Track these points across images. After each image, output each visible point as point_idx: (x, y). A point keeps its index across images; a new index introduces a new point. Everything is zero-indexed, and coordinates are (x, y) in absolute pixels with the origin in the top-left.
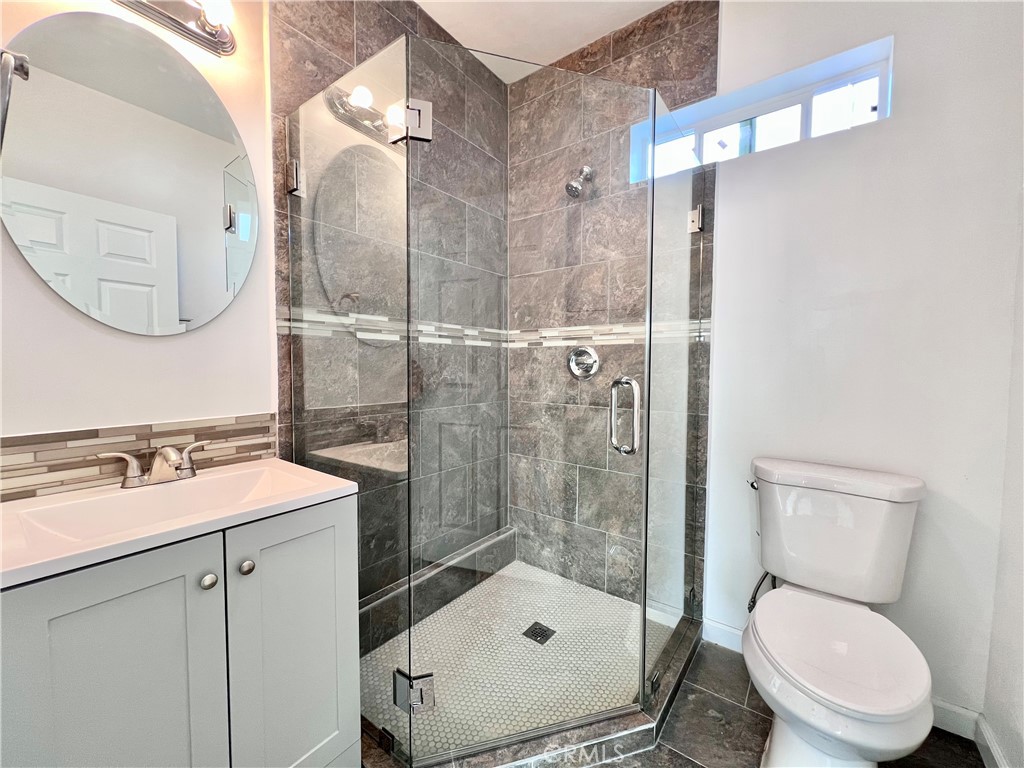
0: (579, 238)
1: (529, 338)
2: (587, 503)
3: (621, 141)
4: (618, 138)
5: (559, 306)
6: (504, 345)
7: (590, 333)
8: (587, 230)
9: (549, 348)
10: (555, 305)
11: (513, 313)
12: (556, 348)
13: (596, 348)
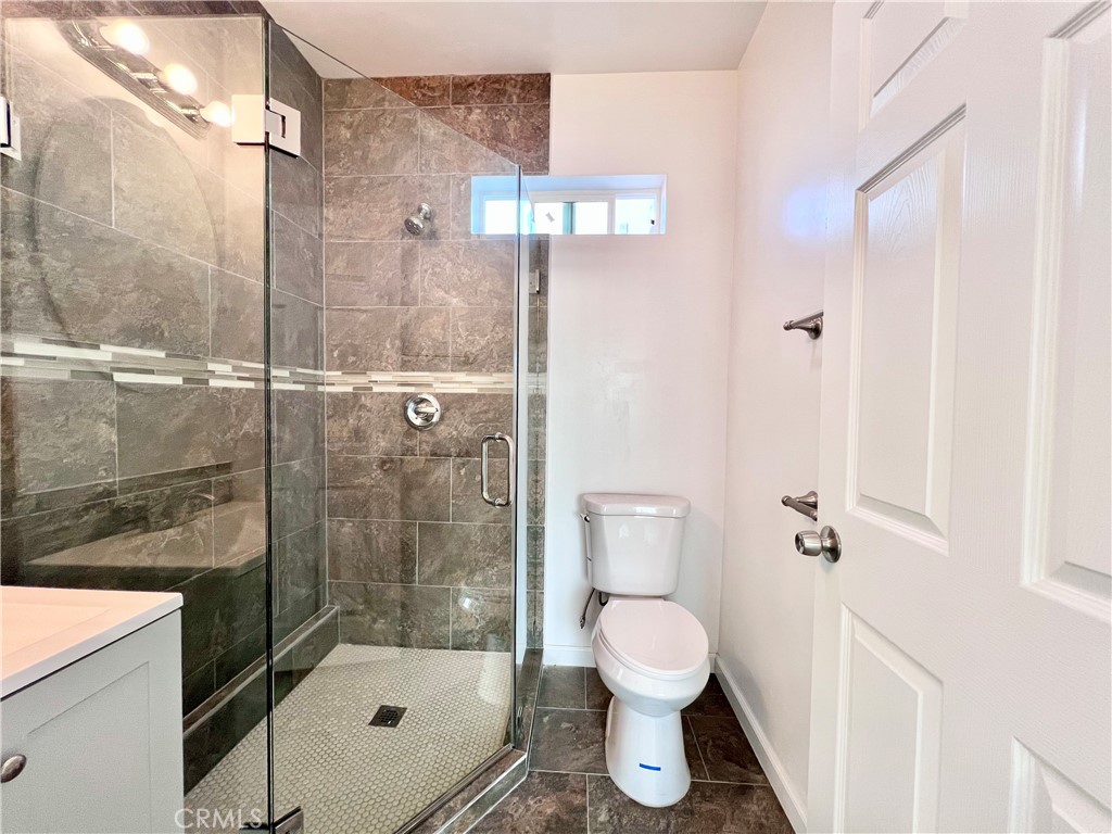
0: (416, 278)
1: (354, 381)
2: (429, 561)
3: (463, 187)
4: (459, 185)
5: (393, 348)
6: (320, 388)
7: (431, 379)
8: (426, 271)
9: (382, 394)
10: (388, 347)
11: (332, 351)
12: (389, 394)
13: (437, 396)
